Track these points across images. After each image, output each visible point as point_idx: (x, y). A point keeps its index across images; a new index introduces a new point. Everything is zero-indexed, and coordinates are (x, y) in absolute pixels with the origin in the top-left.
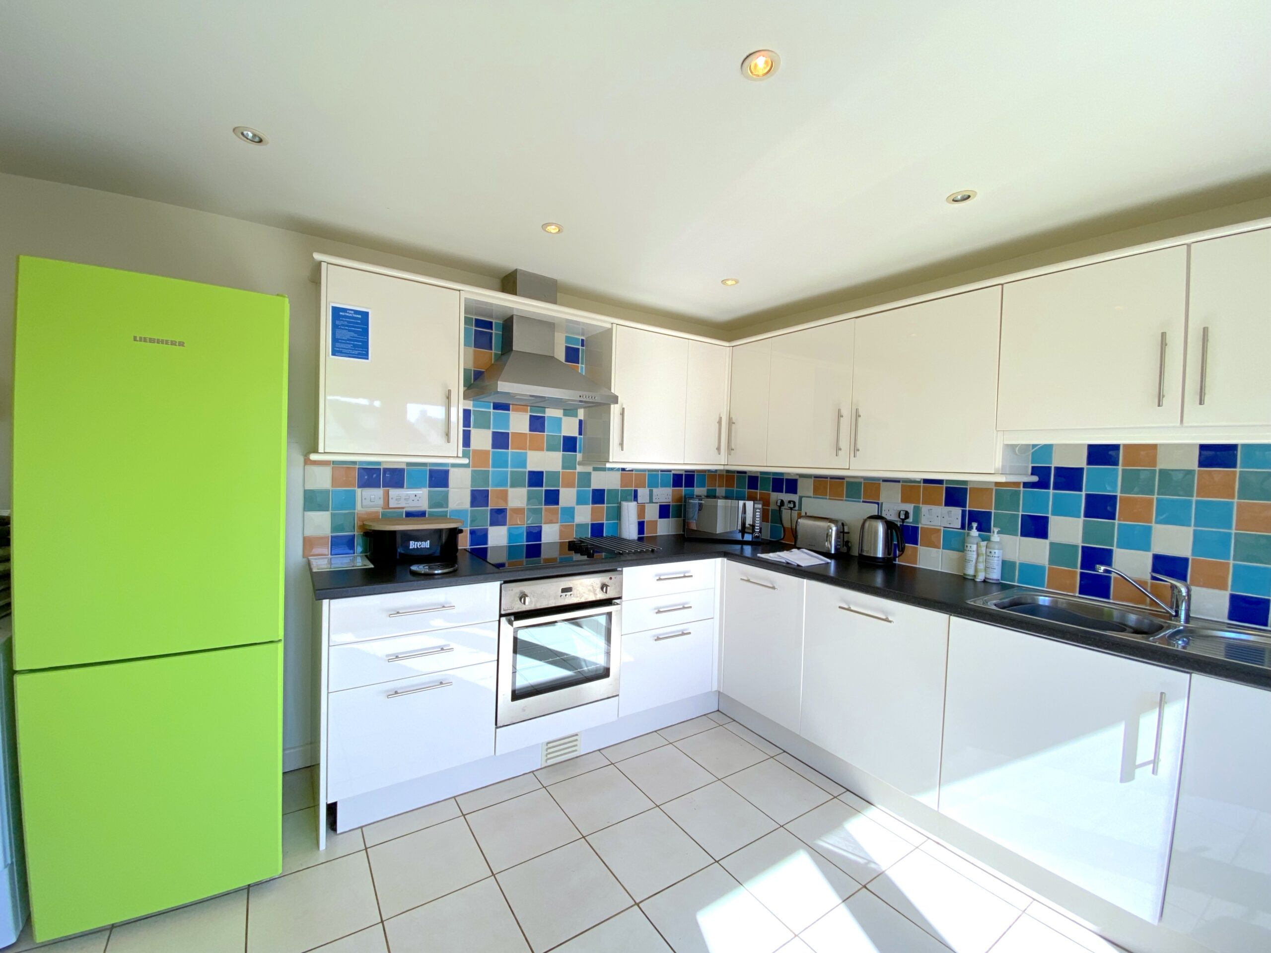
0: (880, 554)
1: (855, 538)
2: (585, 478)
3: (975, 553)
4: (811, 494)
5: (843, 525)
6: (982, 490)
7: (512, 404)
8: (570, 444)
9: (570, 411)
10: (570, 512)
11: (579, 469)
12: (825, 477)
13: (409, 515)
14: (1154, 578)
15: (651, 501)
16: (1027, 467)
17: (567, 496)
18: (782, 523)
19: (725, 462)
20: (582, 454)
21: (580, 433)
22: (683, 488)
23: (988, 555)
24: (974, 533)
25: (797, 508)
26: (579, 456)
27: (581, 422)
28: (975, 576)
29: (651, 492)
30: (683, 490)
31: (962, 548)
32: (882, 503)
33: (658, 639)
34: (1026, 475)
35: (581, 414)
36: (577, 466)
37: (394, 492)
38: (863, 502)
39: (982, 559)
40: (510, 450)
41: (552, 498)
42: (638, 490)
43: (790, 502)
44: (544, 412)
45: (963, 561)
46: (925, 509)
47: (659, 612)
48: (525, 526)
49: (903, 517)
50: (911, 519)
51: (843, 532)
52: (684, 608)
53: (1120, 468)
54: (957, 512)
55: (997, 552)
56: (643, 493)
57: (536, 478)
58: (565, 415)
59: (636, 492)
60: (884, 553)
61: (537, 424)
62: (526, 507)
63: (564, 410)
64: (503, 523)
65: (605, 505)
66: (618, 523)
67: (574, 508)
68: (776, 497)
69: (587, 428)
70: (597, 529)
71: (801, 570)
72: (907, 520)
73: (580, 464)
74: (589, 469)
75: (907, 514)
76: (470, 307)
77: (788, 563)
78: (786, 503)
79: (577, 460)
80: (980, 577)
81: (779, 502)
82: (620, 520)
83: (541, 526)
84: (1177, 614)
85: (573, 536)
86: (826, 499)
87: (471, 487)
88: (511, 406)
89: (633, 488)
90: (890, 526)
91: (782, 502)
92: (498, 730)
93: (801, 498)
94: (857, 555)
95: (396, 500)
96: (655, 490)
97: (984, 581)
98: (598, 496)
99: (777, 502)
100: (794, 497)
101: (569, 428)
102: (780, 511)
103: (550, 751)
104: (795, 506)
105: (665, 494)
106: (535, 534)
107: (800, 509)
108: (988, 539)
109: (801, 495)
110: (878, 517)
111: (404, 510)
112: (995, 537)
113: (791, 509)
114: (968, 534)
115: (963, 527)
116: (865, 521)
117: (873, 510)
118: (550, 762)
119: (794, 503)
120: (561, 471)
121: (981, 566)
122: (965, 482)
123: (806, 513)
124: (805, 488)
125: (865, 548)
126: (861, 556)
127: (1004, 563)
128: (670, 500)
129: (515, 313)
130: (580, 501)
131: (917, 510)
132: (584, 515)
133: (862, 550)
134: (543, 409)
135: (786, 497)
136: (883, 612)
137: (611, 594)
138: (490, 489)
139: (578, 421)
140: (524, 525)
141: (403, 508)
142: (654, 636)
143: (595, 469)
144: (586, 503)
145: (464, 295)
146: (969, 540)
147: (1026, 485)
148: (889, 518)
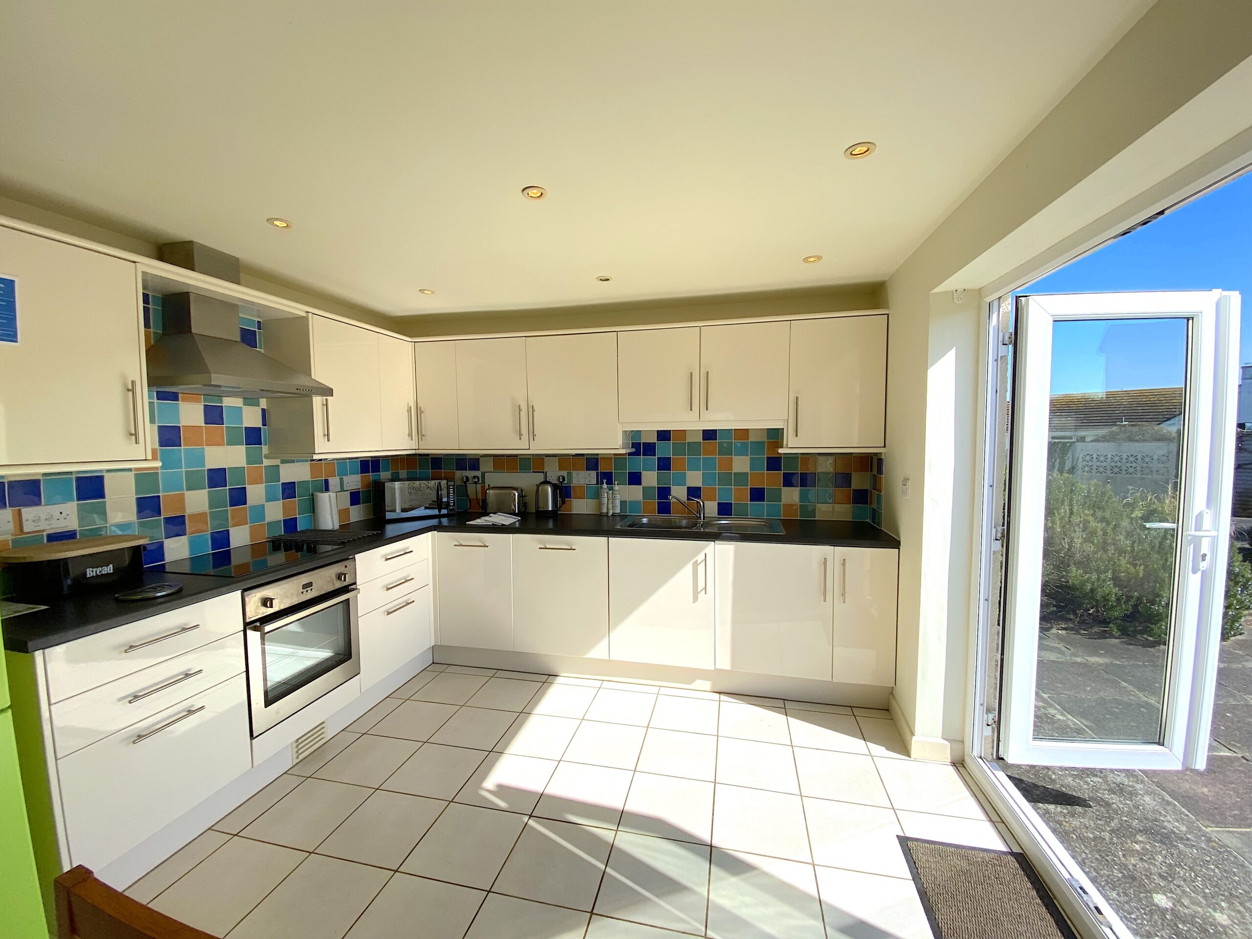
0: (550, 509)
1: (531, 500)
2: (274, 472)
3: (606, 499)
4: (493, 471)
5: (522, 491)
6: (607, 458)
7: (182, 393)
8: (253, 437)
9: (250, 401)
10: (260, 511)
11: (266, 462)
12: (503, 455)
13: (52, 538)
14: (688, 499)
15: (342, 490)
16: (629, 443)
17: (255, 493)
18: (468, 496)
19: (416, 447)
20: (267, 446)
21: (264, 424)
22: (370, 474)
23: (614, 499)
24: (605, 486)
25: (480, 482)
26: (265, 449)
27: (263, 410)
28: (607, 513)
29: (341, 480)
30: (371, 476)
31: (597, 496)
32: (546, 472)
33: (389, 613)
34: (629, 448)
35: (263, 403)
36: (263, 459)
37: (28, 513)
38: (533, 472)
39: (610, 502)
40: (182, 447)
41: (239, 497)
42: (329, 480)
43: (474, 477)
44: (221, 402)
45: (600, 504)
46: (574, 473)
47: (388, 589)
48: (210, 532)
49: (561, 480)
50: (566, 482)
51: (523, 496)
52: (407, 581)
53: (671, 442)
54: (594, 473)
55: (618, 496)
56: (334, 482)
57: (217, 477)
58: (245, 404)
59: (326, 481)
60: (553, 507)
61: (214, 415)
62: (208, 511)
63: (244, 398)
64: (182, 533)
65: (297, 499)
66: (311, 515)
67: (263, 506)
68: (459, 474)
69: (272, 418)
70: (290, 524)
71: (507, 528)
72: (564, 482)
73: (267, 457)
74: (277, 462)
75: (564, 478)
76: (147, 281)
77: (493, 525)
78: (470, 479)
79: (263, 454)
80: (611, 513)
81: (465, 478)
82: (314, 512)
83: (228, 530)
84: (700, 517)
85: (265, 536)
86: (504, 472)
87: (137, 493)
88: (180, 395)
89: (324, 478)
90: (555, 487)
91: (467, 478)
92: (253, 741)
93: (483, 474)
94: (535, 511)
95: (34, 521)
96: (345, 478)
97: (613, 515)
98: (289, 490)
99: (463, 479)
100: (478, 473)
101: (251, 418)
102: (466, 486)
103: (300, 747)
104: (479, 480)
105: (354, 481)
106: (221, 539)
107: (483, 482)
108: (611, 489)
109: (484, 471)
110: (546, 482)
111: (45, 533)
112: (616, 487)
113: (476, 483)
114: (602, 487)
115: (597, 483)
116: (538, 486)
117: (540, 478)
118: (301, 757)
119: (478, 478)
120: (246, 466)
121: (610, 506)
122: (598, 454)
123: (489, 485)
124: (486, 466)
125: (540, 506)
126: (537, 511)
127: (623, 503)
128: (360, 487)
129: (191, 290)
130: (270, 498)
131: (569, 474)
132: (275, 512)
133: (538, 507)
134: (220, 397)
135: (471, 474)
136: (568, 544)
137: (349, 580)
138: (161, 494)
139: (260, 410)
140: (208, 531)
141: (43, 531)
142: (384, 612)
143: (283, 462)
144: (276, 499)
145: (141, 268)
146: (603, 490)
147: (630, 454)
148: (554, 482)
